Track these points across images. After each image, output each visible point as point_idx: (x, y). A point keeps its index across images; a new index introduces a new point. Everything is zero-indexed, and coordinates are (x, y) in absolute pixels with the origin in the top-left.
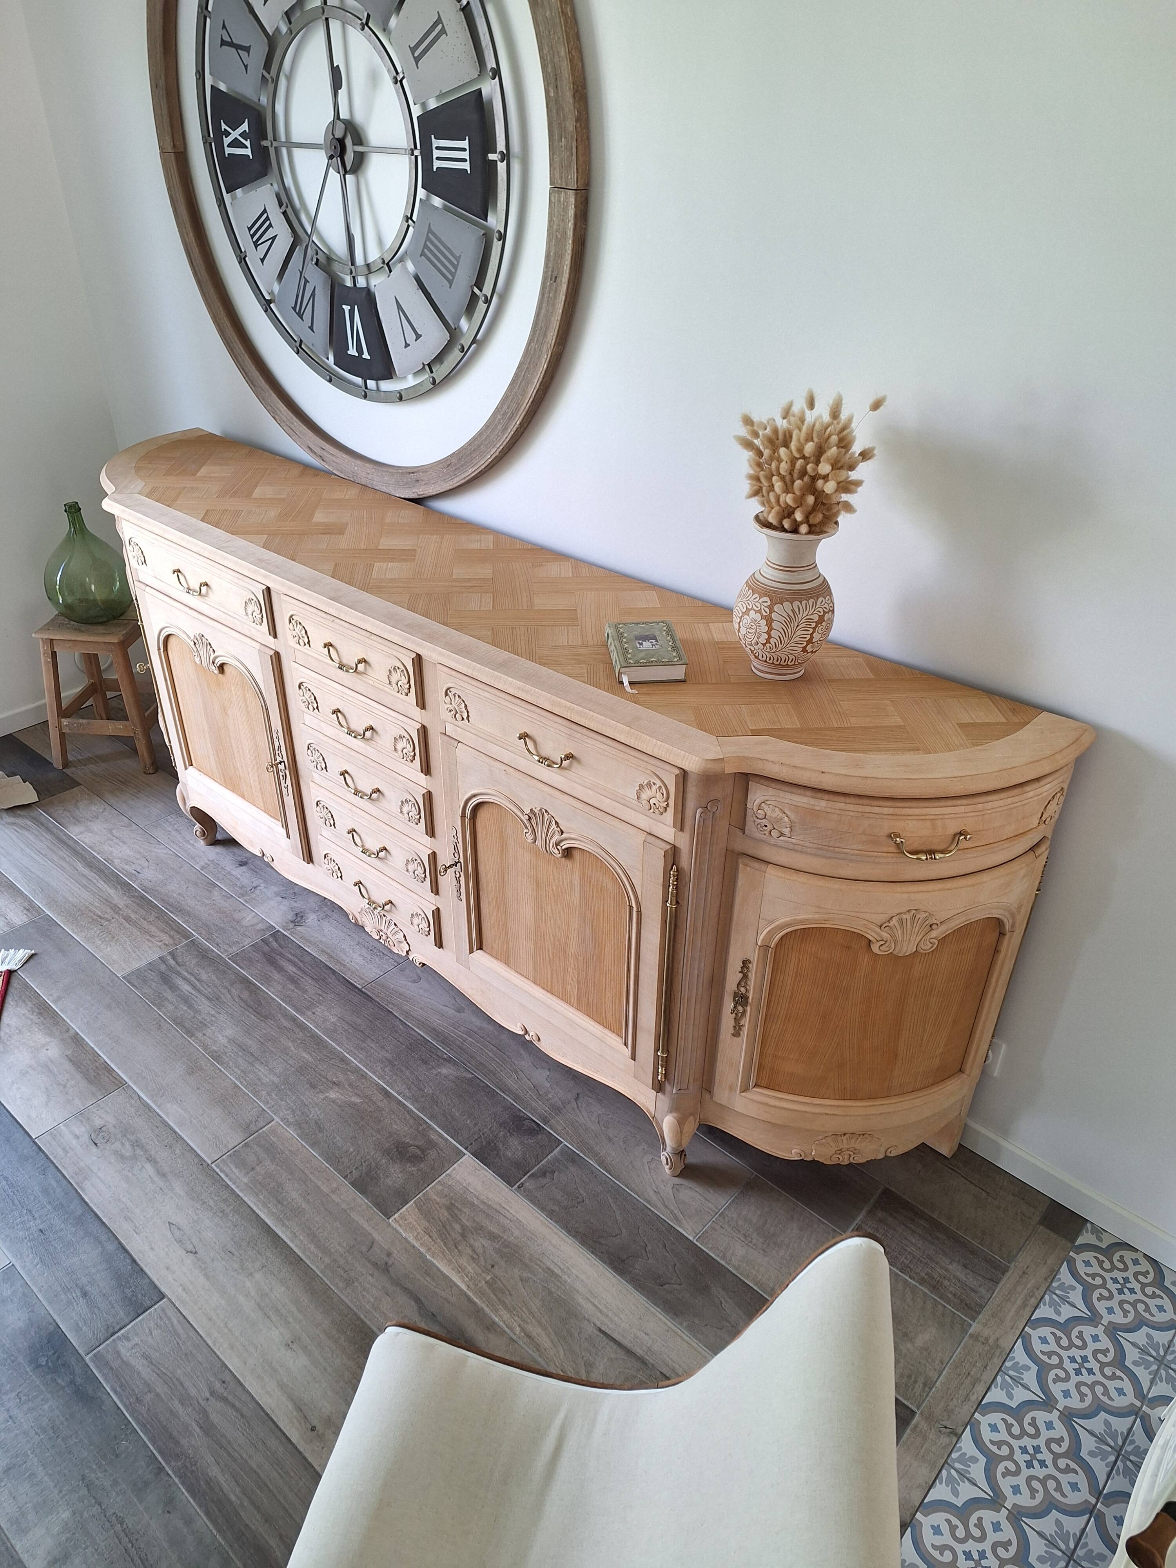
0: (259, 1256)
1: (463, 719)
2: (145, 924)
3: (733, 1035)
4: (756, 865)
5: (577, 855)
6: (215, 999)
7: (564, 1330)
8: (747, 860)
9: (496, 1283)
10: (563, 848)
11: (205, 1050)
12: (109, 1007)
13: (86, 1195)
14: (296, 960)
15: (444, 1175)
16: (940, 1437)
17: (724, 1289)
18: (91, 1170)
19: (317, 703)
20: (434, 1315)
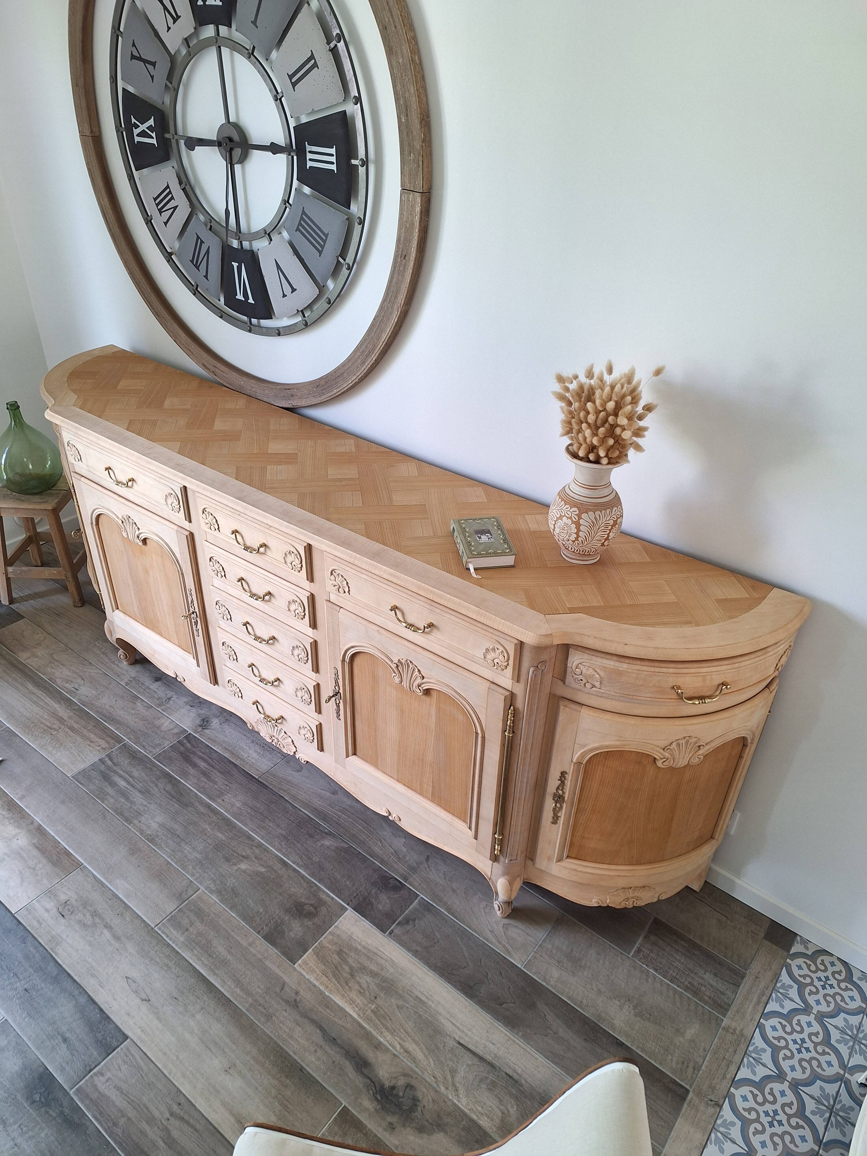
0: (198, 1000)
1: (345, 592)
2: (85, 732)
3: (552, 823)
4: (573, 706)
5: (434, 694)
6: (145, 792)
7: (433, 1045)
8: (566, 703)
9: (379, 1011)
10: (424, 688)
11: (141, 834)
12: (63, 802)
13: (59, 958)
14: (206, 757)
15: (333, 927)
16: (708, 1108)
17: (546, 1004)
18: (61, 938)
19: (224, 572)
20: (335, 1039)
